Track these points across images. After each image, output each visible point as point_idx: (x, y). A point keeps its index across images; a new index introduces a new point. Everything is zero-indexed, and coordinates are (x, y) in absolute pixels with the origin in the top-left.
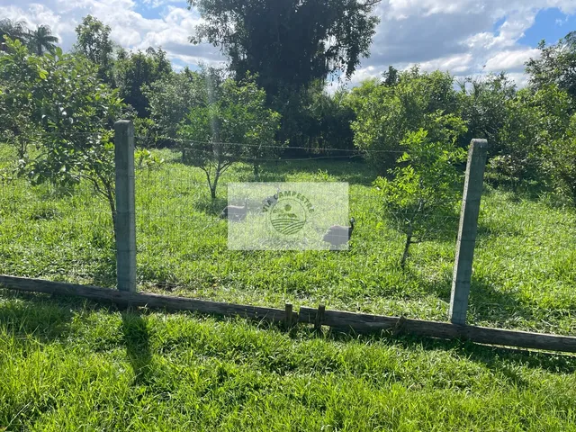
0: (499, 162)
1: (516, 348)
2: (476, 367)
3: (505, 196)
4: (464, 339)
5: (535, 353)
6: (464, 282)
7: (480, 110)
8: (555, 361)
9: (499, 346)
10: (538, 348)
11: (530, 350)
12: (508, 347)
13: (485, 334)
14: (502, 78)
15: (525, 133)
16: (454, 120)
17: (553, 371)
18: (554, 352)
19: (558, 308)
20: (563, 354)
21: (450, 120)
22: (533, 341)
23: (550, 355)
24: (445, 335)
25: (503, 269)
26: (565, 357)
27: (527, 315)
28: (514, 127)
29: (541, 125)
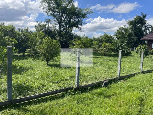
0: (29, 50)
1: (27, 101)
2: (15, 111)
3: (31, 59)
4: (12, 104)
5: (32, 101)
6: (10, 88)
7: (23, 37)
8: (37, 101)
9: (23, 102)
10: (33, 99)
11: (31, 100)
12: (25, 102)
13: (18, 100)
14: (28, 29)
15: (34, 43)
16: (13, 39)
17: (37, 104)
18: (37, 99)
19: (39, 87)
20: (39, 98)
21: (12, 39)
22: (31, 98)
23: (36, 100)
24: (6, 105)
25: (27, 79)
26: (40, 99)
27: (32, 91)
28: (31, 42)
29: (38, 41)
